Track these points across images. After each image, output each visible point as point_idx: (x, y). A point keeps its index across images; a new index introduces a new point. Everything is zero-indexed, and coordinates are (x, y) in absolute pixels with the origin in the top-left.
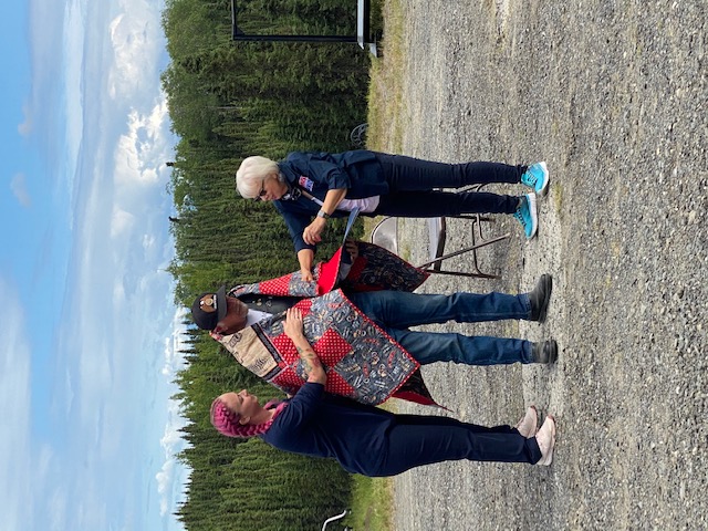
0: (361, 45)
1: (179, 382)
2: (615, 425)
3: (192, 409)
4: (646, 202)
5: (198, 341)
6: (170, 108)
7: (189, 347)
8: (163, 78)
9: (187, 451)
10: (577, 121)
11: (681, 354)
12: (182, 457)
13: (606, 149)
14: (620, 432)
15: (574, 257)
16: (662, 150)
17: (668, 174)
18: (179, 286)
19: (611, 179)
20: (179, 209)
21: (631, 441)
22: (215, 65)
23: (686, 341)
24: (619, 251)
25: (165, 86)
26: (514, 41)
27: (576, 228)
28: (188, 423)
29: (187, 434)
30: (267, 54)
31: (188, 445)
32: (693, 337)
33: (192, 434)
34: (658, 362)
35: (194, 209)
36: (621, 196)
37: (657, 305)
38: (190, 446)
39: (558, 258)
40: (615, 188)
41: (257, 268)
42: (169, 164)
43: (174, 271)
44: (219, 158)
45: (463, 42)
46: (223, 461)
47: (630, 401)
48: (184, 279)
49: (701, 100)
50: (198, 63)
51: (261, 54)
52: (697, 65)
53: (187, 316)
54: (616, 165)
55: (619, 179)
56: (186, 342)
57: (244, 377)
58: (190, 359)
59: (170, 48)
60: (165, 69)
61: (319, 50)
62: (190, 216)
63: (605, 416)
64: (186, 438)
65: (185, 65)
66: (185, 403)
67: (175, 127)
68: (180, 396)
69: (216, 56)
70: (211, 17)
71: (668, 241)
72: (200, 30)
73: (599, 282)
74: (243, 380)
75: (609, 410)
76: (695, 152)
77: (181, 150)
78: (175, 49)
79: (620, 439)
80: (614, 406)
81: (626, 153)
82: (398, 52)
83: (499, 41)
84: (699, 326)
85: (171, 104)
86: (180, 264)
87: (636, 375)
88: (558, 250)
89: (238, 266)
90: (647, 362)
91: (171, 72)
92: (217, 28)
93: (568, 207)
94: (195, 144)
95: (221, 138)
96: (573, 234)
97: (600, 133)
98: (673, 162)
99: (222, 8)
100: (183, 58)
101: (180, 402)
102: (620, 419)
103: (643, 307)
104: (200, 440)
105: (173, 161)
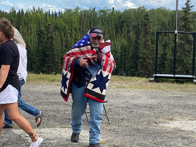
0: (154, 75)
1: (39, 9)
3: (30, 14)
5: (53, 16)
6: (132, 9)
7: (51, 13)
8: (143, 7)
9: (15, 11)
12: (13, 10)
18: (72, 10)
20: (98, 11)
22: (147, 25)
25: (140, 8)
26: (156, 128)
28: (25, 12)
29: (21, 12)
30: (150, 43)
31: (17, 12)
33: (21, 13)
35: (98, 16)
38: (17, 13)
41: (77, 37)
42: (113, 8)
43: (77, 9)
44: (115, 25)
45: (155, 110)
48: (74, 12)
50: (147, 19)
51: (150, 41)
53: (61, 13)
56: (53, 12)
57: (40, 32)
58: (46, 14)
59: (153, 10)
60: (146, 8)
61: (151, 60)
62: (96, 15)
64: (20, 11)
65: (147, 15)
66: (32, 11)
67: (126, 11)
68: (34, 10)
69: (150, 25)
70: (163, 24)
72: (159, 20)
74: (39, 31)
77: (118, 12)
78: (152, 11)
82: (151, 88)
83: (156, 123)
85: (134, 9)
86: (79, 11)
89: (78, 31)
91: (145, 10)
92: (159, 26)
94: (120, 17)
95: (122, 26)
99: (166, 28)
100: (149, 14)
101: (32, 10)
104: (19, 16)
105: (114, 10)
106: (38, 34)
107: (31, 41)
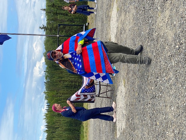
1: (45, 116)
2: (136, 131)
3: (48, 121)
4: (143, 84)
5: (49, 107)
7: (47, 108)
8: (44, 54)
9: (46, 130)
10: (128, 66)
11: (151, 117)
13: (134, 73)
14: (137, 133)
15: (127, 95)
16: (146, 74)
17: (147, 79)
18: (46, 96)
19: (135, 79)
20: (46, 80)
21: (140, 135)
23: (152, 115)
24: (137, 94)
25: (44, 55)
27: (128, 89)
28: (47, 124)
32: (153, 114)
33: (48, 126)
34: (145, 119)
35: (49, 80)
36: (137, 83)
37: (145, 106)
38: (47, 129)
39: (124, 95)
40: (136, 81)
41: (62, 93)
42: (44, 71)
43: (45, 93)
44: (54, 70)
46: (54, 132)
47: (139, 126)
48: (47, 94)
49: (155, 64)
52: (154, 56)
53: (47, 102)
54: (137, 76)
55: (137, 79)
58: (48, 111)
59: (45, 48)
60: (44, 52)
62: (48, 82)
63: (134, 129)
64: (46, 127)
67: (46, 64)
68: (45, 119)
70: (54, 42)
71: (148, 93)
72: (52, 45)
73: (133, 101)
74: (58, 116)
75: (135, 128)
76: (153, 75)
77: (47, 68)
78: (46, 48)
79: (137, 135)
80: (136, 127)
81: (139, 74)
84: (155, 112)
85: (45, 59)
86: (46, 91)
87: (141, 121)
88: (124, 93)
89: (58, 92)
90: (143, 118)
92: (55, 44)
93: (126, 84)
94: (50, 67)
95: (55, 66)
96: (127, 90)
97: (133, 69)
98: (148, 76)
99: (56, 41)
100: (48, 50)
102: (137, 130)
103: (142, 107)
104: (49, 128)
105: (45, 71)
106: (60, 116)
107: (64, 120)
